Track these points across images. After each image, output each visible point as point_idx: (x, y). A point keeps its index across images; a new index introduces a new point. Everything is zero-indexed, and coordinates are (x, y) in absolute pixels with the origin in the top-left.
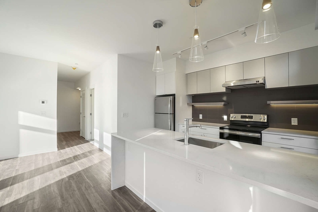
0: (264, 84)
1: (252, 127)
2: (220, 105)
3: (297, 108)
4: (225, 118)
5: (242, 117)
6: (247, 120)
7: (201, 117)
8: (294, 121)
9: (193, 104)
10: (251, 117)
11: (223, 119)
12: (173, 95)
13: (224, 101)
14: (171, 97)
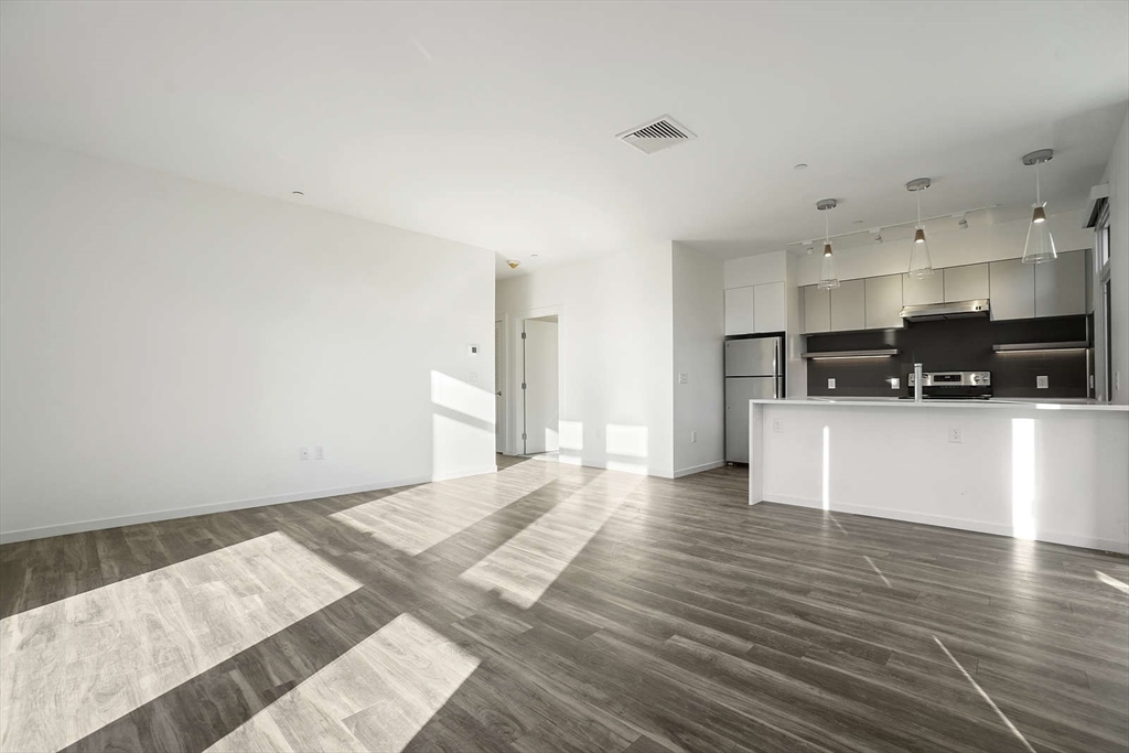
0: (988, 313)
2: (882, 356)
3: (1048, 356)
4: (895, 382)
5: (937, 379)
7: (832, 384)
8: (1042, 382)
9: (810, 355)
11: (890, 385)
12: (782, 335)
13: (889, 347)
14: (778, 338)
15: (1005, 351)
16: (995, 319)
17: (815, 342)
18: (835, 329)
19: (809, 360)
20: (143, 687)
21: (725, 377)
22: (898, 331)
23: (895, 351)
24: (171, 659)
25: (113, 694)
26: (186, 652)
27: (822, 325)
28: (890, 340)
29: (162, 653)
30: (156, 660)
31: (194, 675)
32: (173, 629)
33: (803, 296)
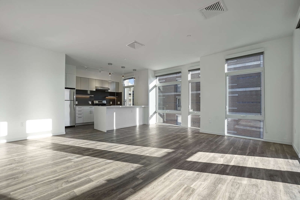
5: (99, 102)
8: (111, 103)
11: (89, 103)
15: (108, 97)
18: (82, 89)
20: (247, 181)
22: (94, 91)
23: (93, 96)
24: (236, 184)
25: (254, 184)
26: (231, 183)
28: (89, 92)
29: (237, 187)
30: (239, 186)
31: (234, 177)
32: (227, 193)
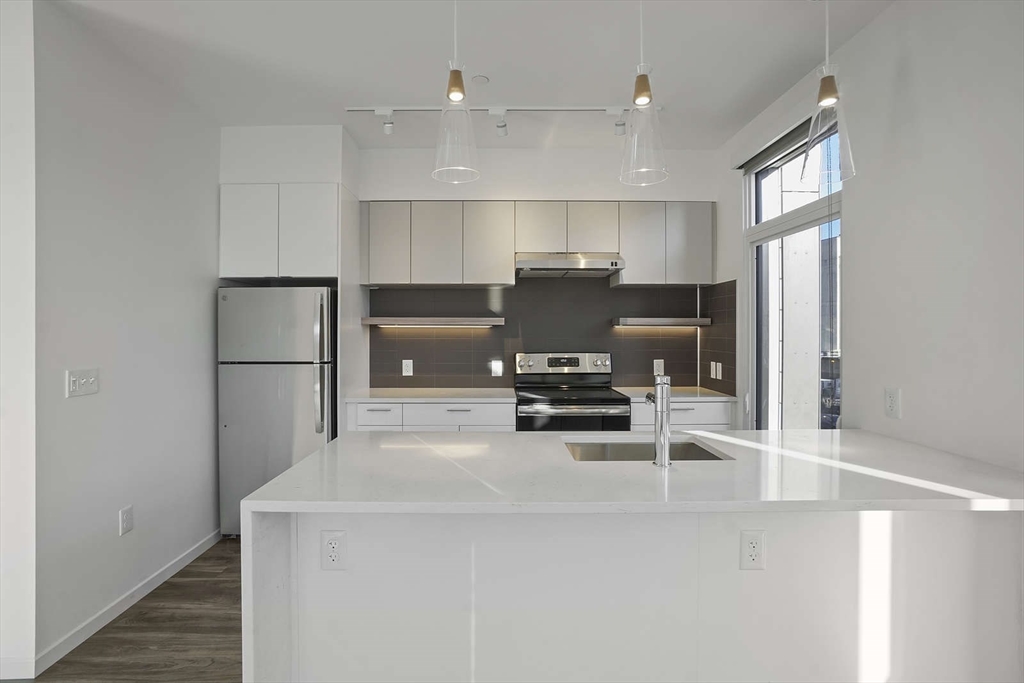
0: (614, 273)
1: (572, 388)
2: (480, 326)
3: (663, 334)
4: (497, 367)
6: (566, 370)
7: (408, 368)
8: (659, 367)
9: (375, 321)
10: (574, 362)
11: (490, 371)
12: (331, 283)
13: (494, 315)
14: (325, 290)
15: (631, 326)
16: (625, 283)
17: (384, 299)
18: (417, 280)
19: (373, 328)
21: (218, 363)
22: (507, 291)
23: (501, 321)
27: (396, 272)
28: (496, 304)
33: (366, 215)
